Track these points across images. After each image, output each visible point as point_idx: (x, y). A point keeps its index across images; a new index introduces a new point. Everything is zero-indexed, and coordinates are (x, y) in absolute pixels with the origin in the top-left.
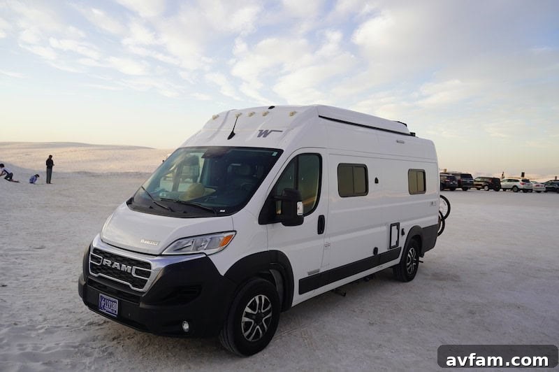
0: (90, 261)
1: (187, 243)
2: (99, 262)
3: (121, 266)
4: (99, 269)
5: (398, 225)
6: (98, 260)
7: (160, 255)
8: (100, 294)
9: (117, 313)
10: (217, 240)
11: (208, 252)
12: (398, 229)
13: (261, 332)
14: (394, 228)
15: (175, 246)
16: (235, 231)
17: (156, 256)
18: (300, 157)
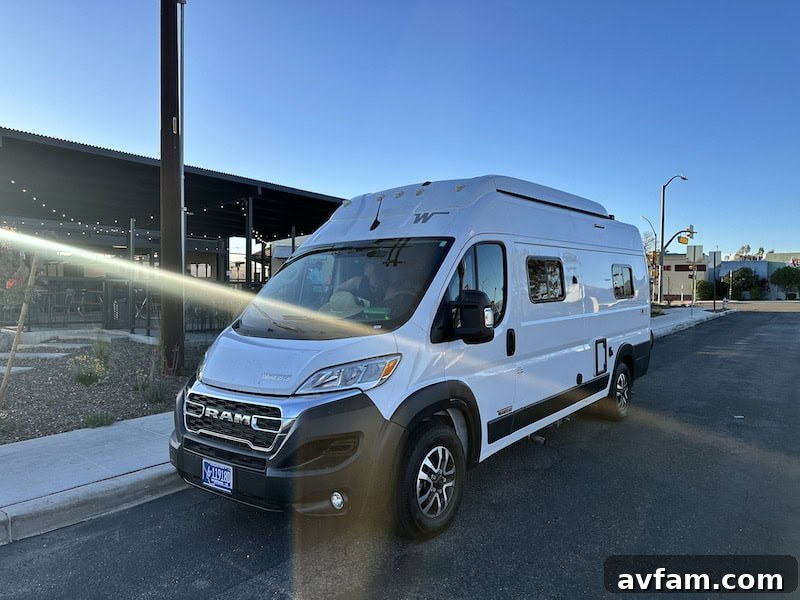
0: (186, 413)
1: (332, 375)
2: (199, 413)
3: (233, 416)
4: (200, 424)
5: (604, 341)
6: (197, 409)
7: (294, 395)
8: (204, 460)
9: (231, 487)
10: (375, 367)
11: (363, 386)
12: (605, 347)
13: (439, 505)
14: (601, 345)
15: (314, 382)
16: (400, 354)
17: (288, 396)
18: (478, 247)
